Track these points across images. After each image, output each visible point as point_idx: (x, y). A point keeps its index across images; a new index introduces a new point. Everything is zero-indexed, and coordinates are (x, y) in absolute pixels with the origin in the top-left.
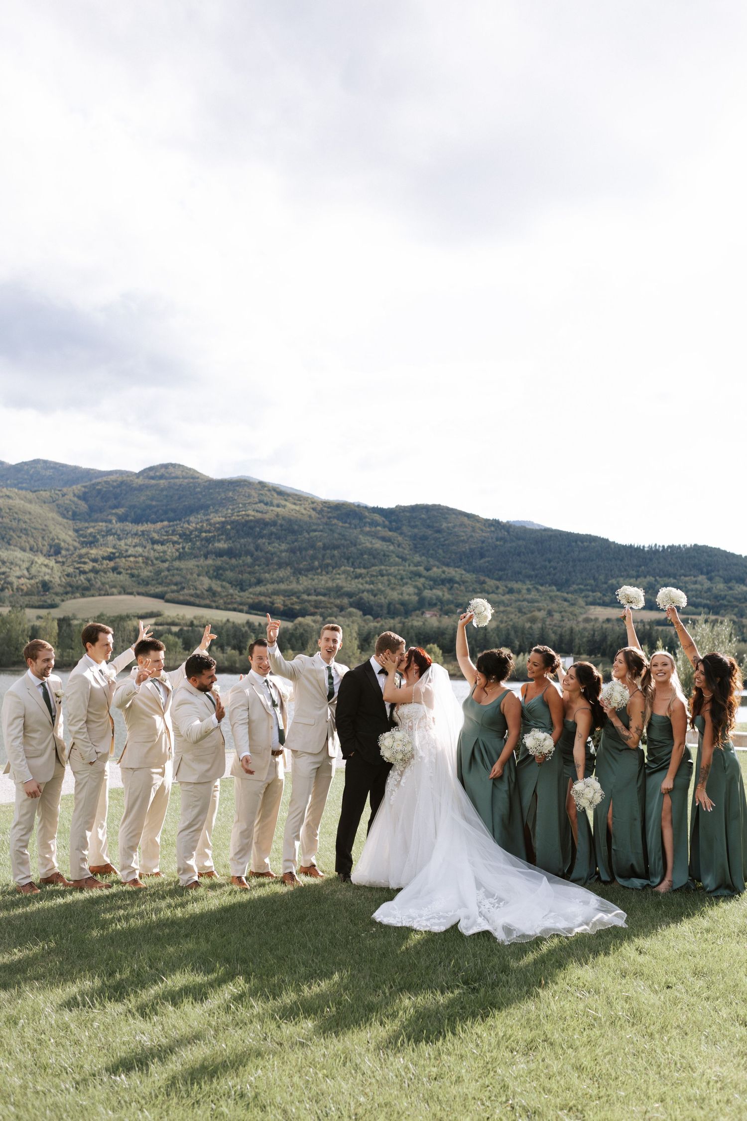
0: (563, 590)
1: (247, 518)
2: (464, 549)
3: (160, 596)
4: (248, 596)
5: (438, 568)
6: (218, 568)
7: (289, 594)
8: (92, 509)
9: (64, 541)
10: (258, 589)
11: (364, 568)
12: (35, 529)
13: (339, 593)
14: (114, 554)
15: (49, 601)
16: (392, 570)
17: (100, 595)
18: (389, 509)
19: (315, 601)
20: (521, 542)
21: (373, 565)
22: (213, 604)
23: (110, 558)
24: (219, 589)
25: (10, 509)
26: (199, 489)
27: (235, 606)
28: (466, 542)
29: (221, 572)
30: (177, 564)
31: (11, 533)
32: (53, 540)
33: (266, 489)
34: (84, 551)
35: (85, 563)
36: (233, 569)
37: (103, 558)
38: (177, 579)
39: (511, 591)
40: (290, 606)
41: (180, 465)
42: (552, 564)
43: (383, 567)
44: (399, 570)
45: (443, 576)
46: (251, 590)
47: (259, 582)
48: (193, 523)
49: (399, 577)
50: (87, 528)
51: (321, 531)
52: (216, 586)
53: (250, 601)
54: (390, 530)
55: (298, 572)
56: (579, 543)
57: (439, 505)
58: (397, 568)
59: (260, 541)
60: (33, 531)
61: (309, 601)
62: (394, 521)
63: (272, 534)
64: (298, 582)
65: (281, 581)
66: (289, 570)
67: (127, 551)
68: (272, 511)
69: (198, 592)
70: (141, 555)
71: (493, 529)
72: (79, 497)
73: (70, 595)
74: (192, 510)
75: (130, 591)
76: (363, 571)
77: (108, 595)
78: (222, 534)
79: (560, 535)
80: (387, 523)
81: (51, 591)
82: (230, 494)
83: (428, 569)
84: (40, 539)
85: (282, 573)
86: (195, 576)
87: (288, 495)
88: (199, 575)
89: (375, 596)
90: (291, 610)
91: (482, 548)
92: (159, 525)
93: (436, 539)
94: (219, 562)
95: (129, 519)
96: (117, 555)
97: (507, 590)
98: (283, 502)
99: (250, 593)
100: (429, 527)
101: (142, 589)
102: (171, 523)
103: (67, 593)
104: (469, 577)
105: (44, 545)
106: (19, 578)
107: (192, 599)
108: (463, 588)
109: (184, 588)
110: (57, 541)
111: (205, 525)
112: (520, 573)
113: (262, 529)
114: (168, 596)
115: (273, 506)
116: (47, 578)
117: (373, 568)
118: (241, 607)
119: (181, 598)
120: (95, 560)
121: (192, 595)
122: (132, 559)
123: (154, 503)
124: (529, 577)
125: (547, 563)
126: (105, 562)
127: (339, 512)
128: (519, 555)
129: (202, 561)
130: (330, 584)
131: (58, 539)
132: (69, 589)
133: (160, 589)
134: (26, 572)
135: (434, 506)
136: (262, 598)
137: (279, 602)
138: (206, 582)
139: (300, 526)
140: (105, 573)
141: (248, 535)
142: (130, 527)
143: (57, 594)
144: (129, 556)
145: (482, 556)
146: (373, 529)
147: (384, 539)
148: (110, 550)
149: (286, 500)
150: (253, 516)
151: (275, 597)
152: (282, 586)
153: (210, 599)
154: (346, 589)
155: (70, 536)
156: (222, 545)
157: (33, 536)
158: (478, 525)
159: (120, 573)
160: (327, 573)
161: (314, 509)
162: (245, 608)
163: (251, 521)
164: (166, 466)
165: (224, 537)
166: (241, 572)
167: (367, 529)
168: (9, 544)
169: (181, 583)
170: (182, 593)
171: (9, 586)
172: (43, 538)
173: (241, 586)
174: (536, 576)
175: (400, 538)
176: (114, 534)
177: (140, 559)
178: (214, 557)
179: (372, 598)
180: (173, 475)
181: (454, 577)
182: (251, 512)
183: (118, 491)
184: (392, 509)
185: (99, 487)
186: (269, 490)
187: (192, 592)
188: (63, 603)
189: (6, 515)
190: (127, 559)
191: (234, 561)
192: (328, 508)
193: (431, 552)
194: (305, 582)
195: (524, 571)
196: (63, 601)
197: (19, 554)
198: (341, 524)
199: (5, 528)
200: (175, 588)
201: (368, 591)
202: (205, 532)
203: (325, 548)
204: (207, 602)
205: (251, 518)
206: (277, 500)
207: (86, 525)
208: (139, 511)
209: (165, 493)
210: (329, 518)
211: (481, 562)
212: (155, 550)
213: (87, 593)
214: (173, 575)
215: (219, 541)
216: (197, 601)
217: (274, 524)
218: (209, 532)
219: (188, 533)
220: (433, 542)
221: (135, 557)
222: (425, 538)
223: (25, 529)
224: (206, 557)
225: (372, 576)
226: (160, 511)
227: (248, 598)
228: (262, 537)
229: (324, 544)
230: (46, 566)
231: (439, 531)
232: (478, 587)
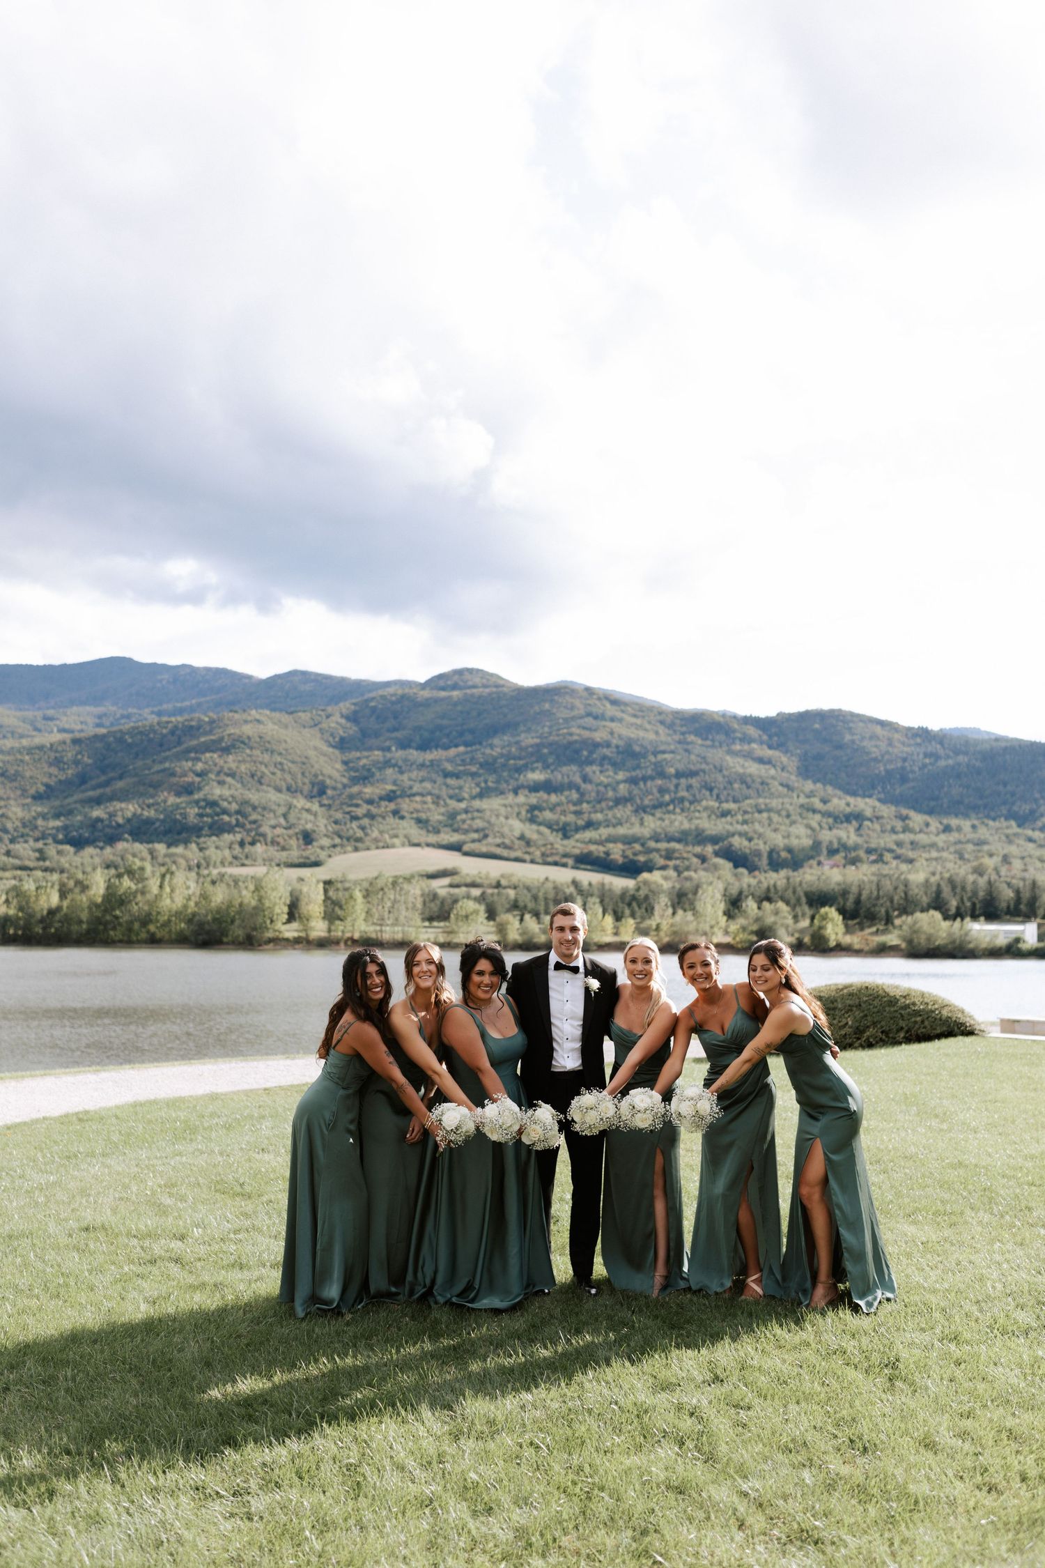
0: (1027, 825)
1: (571, 739)
2: (877, 772)
3: (456, 847)
4: (574, 845)
5: (840, 798)
6: (533, 808)
7: (629, 841)
8: (364, 734)
9: (330, 777)
10: (588, 834)
11: (735, 801)
12: (293, 762)
13: (700, 838)
14: (394, 792)
15: (313, 859)
16: (774, 803)
17: (377, 848)
18: (767, 718)
19: (667, 850)
20: (961, 758)
21: (747, 798)
22: (527, 857)
23: (390, 797)
24: (535, 836)
25: (261, 737)
26: (504, 702)
27: (557, 858)
28: (880, 761)
29: (536, 812)
30: (477, 804)
31: (263, 768)
32: (316, 776)
33: (595, 697)
34: (355, 789)
35: (357, 806)
36: (552, 810)
37: (381, 798)
38: (479, 823)
39: (947, 829)
40: (631, 857)
41: (478, 671)
42: (1009, 788)
43: (761, 800)
44: (783, 804)
45: (848, 810)
46: (578, 836)
47: (589, 825)
48: (498, 746)
49: (784, 813)
50: (359, 758)
51: (672, 752)
52: (531, 831)
53: (577, 851)
54: (770, 747)
55: (641, 810)
57: (840, 710)
58: (780, 800)
59: (588, 769)
60: (290, 764)
61: (657, 850)
62: (776, 734)
63: (604, 758)
64: (642, 824)
65: (620, 823)
66: (629, 807)
67: (411, 788)
68: (604, 726)
69: (507, 841)
70: (430, 794)
71: (919, 740)
72: (348, 718)
73: (338, 849)
74: (494, 730)
75: (416, 841)
76: (732, 806)
77: (388, 847)
78: (537, 761)
79: (1020, 746)
80: (765, 737)
81: (315, 844)
82: (547, 706)
83: (824, 801)
84: (299, 776)
85: (620, 812)
86: (502, 819)
87: (626, 704)
88: (507, 818)
89: (750, 840)
90: (633, 862)
91: (903, 768)
92: (452, 752)
93: (836, 758)
94: (533, 799)
95: (414, 744)
96: (398, 793)
97: (941, 827)
98: (619, 714)
99: (577, 841)
100: (825, 741)
101: (432, 838)
102: (469, 749)
103: (334, 846)
104: (887, 811)
105: (304, 784)
106: (274, 827)
107: (498, 851)
108: (877, 827)
109: (486, 836)
110: (320, 778)
111: (513, 750)
112: (960, 802)
113: (591, 753)
114: (466, 848)
115: (606, 720)
116: (309, 826)
117: (748, 802)
118: (565, 860)
119: (484, 849)
120: (370, 802)
121: (498, 846)
122: (418, 798)
123: (445, 722)
124: (975, 808)
125: (1001, 788)
126: (383, 803)
127: (697, 725)
128: (958, 776)
129: (510, 798)
130: (686, 826)
131: (323, 775)
132: (337, 841)
133: (455, 838)
134: (282, 821)
135: (832, 711)
136: (593, 848)
137: (617, 852)
138: (517, 827)
139: (642, 746)
140: (384, 818)
141: (571, 761)
142: (414, 754)
143: (322, 848)
144: (414, 795)
145: (904, 780)
146: (746, 747)
147: (761, 761)
148: (389, 787)
149: (623, 711)
150: (579, 735)
151: (611, 845)
152: (621, 831)
153: (523, 850)
154: (708, 832)
155: (338, 770)
156: (537, 776)
157: (290, 772)
158: (896, 736)
159: (402, 818)
160: (683, 810)
161: (662, 722)
162: (570, 862)
163: (576, 742)
164: (460, 672)
165: (539, 765)
166: (564, 813)
167: (738, 747)
168: (261, 783)
169: (483, 830)
170: (484, 842)
171: (261, 839)
172: (303, 774)
173: (565, 831)
174: (985, 806)
175: (784, 759)
176: (394, 766)
177: (429, 799)
178: (526, 792)
179: (746, 843)
180: (470, 683)
181: (863, 810)
182: (574, 730)
183: (398, 707)
184: (772, 718)
185: (373, 704)
186: (599, 699)
187: (498, 841)
188: (330, 860)
189: (255, 745)
190: (413, 798)
191: (554, 798)
192: (681, 720)
193: (830, 776)
194: (652, 824)
195: (966, 801)
196: (330, 856)
197: (272, 796)
198: (700, 742)
199: (255, 762)
200: (475, 836)
201: (740, 834)
202: (514, 758)
203: (679, 775)
204: (518, 854)
205: (575, 738)
206: (610, 710)
207: (358, 754)
208: (426, 734)
209: (459, 708)
210: (683, 734)
211: (902, 789)
212: (447, 786)
213: (359, 845)
214: (473, 819)
215: (533, 770)
216: (505, 853)
217: (608, 745)
218: (520, 758)
219: (491, 760)
220: (832, 762)
221: (422, 795)
222: (819, 757)
223: (281, 764)
224: (516, 792)
225: (745, 812)
226: (454, 733)
227: (574, 847)
228: (591, 763)
229: (677, 772)
230: (308, 811)
231: (840, 747)
232: (899, 825)
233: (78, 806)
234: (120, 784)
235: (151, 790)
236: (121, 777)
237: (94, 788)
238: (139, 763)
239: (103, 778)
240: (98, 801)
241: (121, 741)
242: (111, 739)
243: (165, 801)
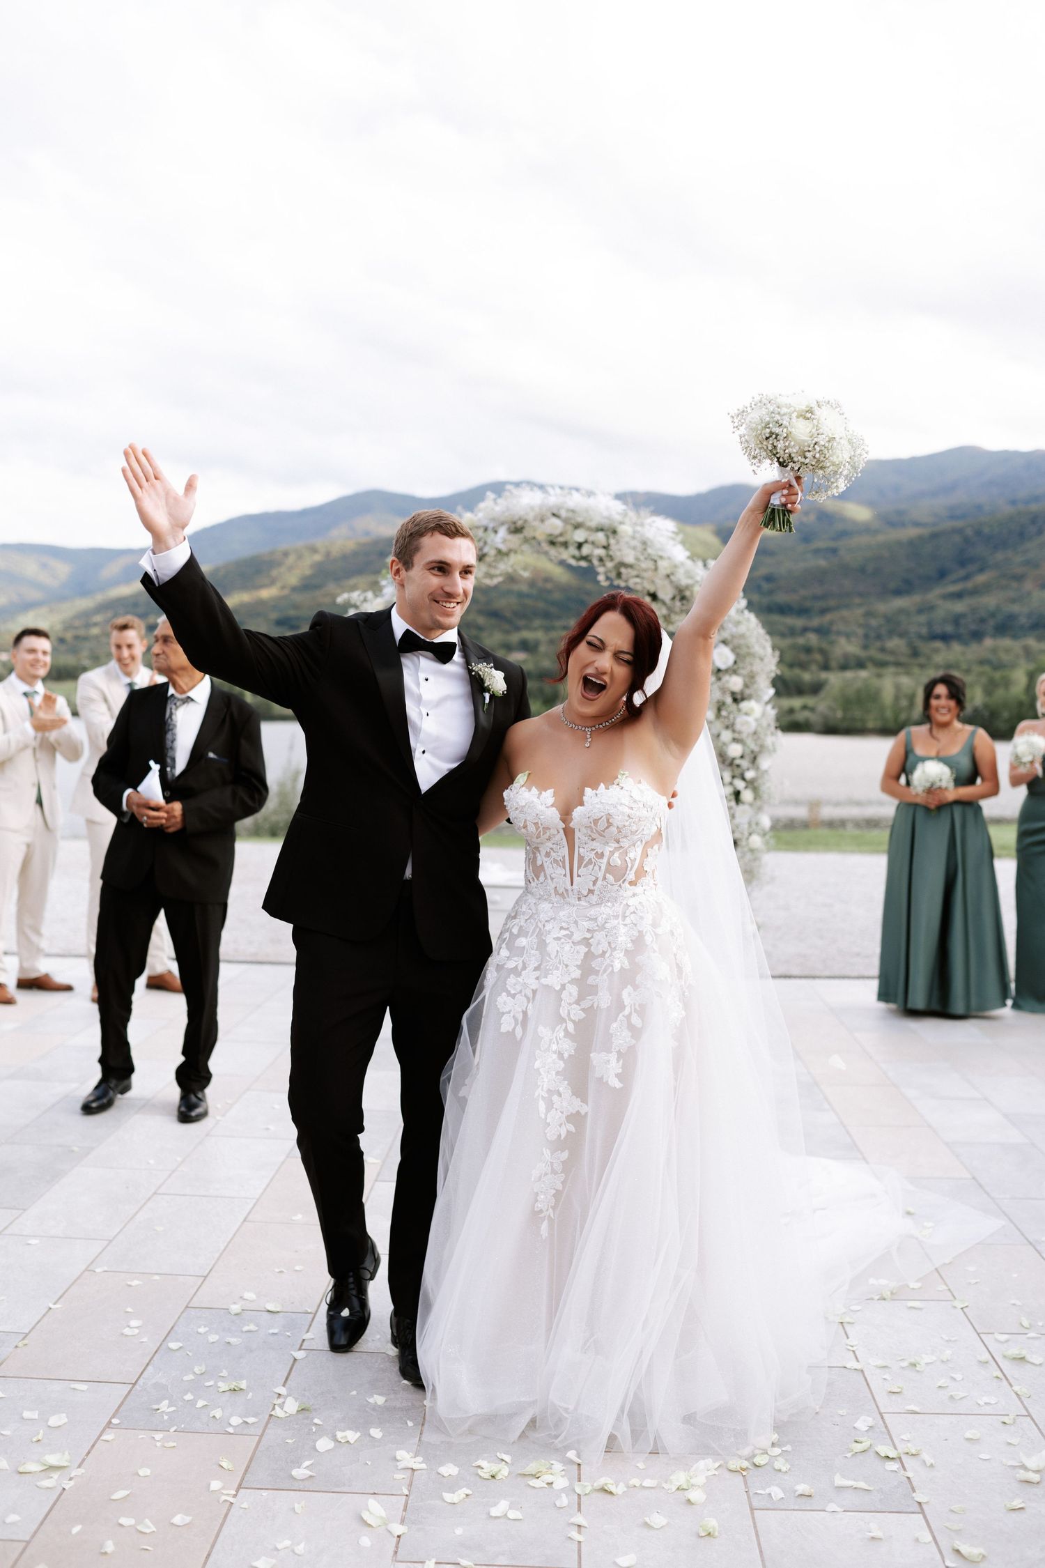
233: (940, 602)
234: (981, 579)
235: (1014, 584)
236: (981, 570)
237: (955, 582)
238: (999, 556)
239: (962, 572)
240: (959, 596)
241: (978, 533)
242: (969, 532)
243: (1029, 594)
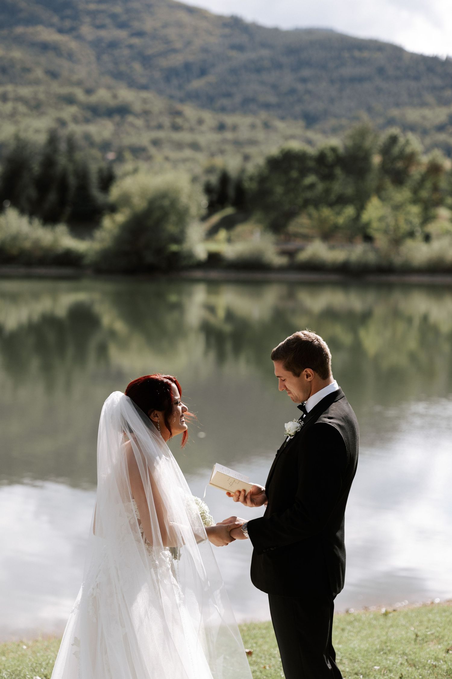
2: (175, 63)
5: (109, 88)
16: (25, 91)
20: (265, 53)
28: (180, 52)
39: (221, 127)
42: (310, 86)
43: (11, 88)
44: (38, 93)
45: (113, 102)
54: (61, 31)
56: (357, 54)
71: (227, 31)
83: (89, 92)
91: (204, 60)
93: (131, 47)
97: (215, 125)
100: (122, 26)
104: (160, 105)
108: (140, 122)
112: (253, 101)
124: (267, 106)
125: (300, 87)
128: (258, 71)
145: (203, 72)
174: (279, 106)
175: (73, 45)
195: (261, 99)
211: (197, 84)
220: (126, 51)
222: (113, 45)
231: (140, 34)
232: (166, 121)
